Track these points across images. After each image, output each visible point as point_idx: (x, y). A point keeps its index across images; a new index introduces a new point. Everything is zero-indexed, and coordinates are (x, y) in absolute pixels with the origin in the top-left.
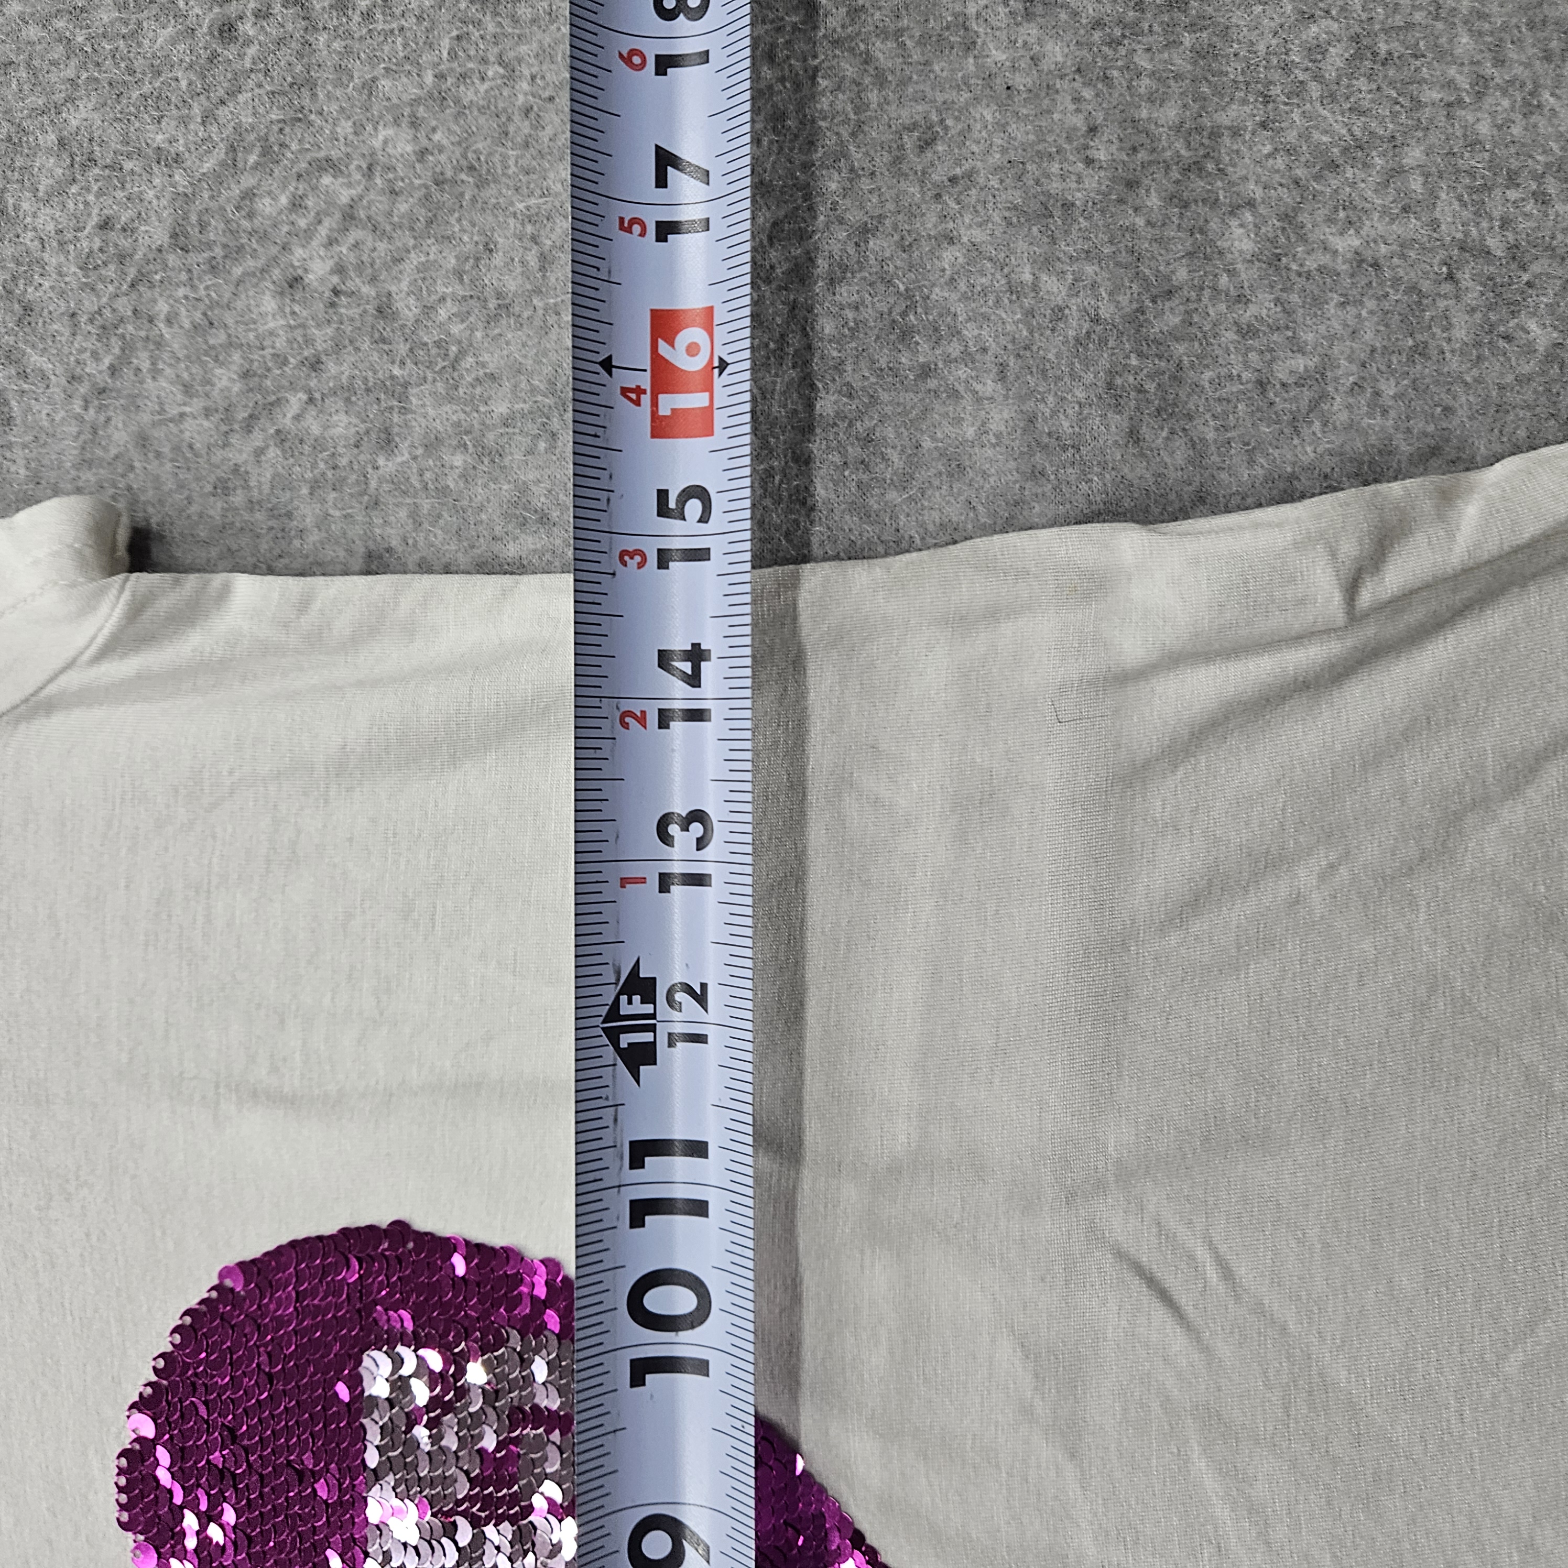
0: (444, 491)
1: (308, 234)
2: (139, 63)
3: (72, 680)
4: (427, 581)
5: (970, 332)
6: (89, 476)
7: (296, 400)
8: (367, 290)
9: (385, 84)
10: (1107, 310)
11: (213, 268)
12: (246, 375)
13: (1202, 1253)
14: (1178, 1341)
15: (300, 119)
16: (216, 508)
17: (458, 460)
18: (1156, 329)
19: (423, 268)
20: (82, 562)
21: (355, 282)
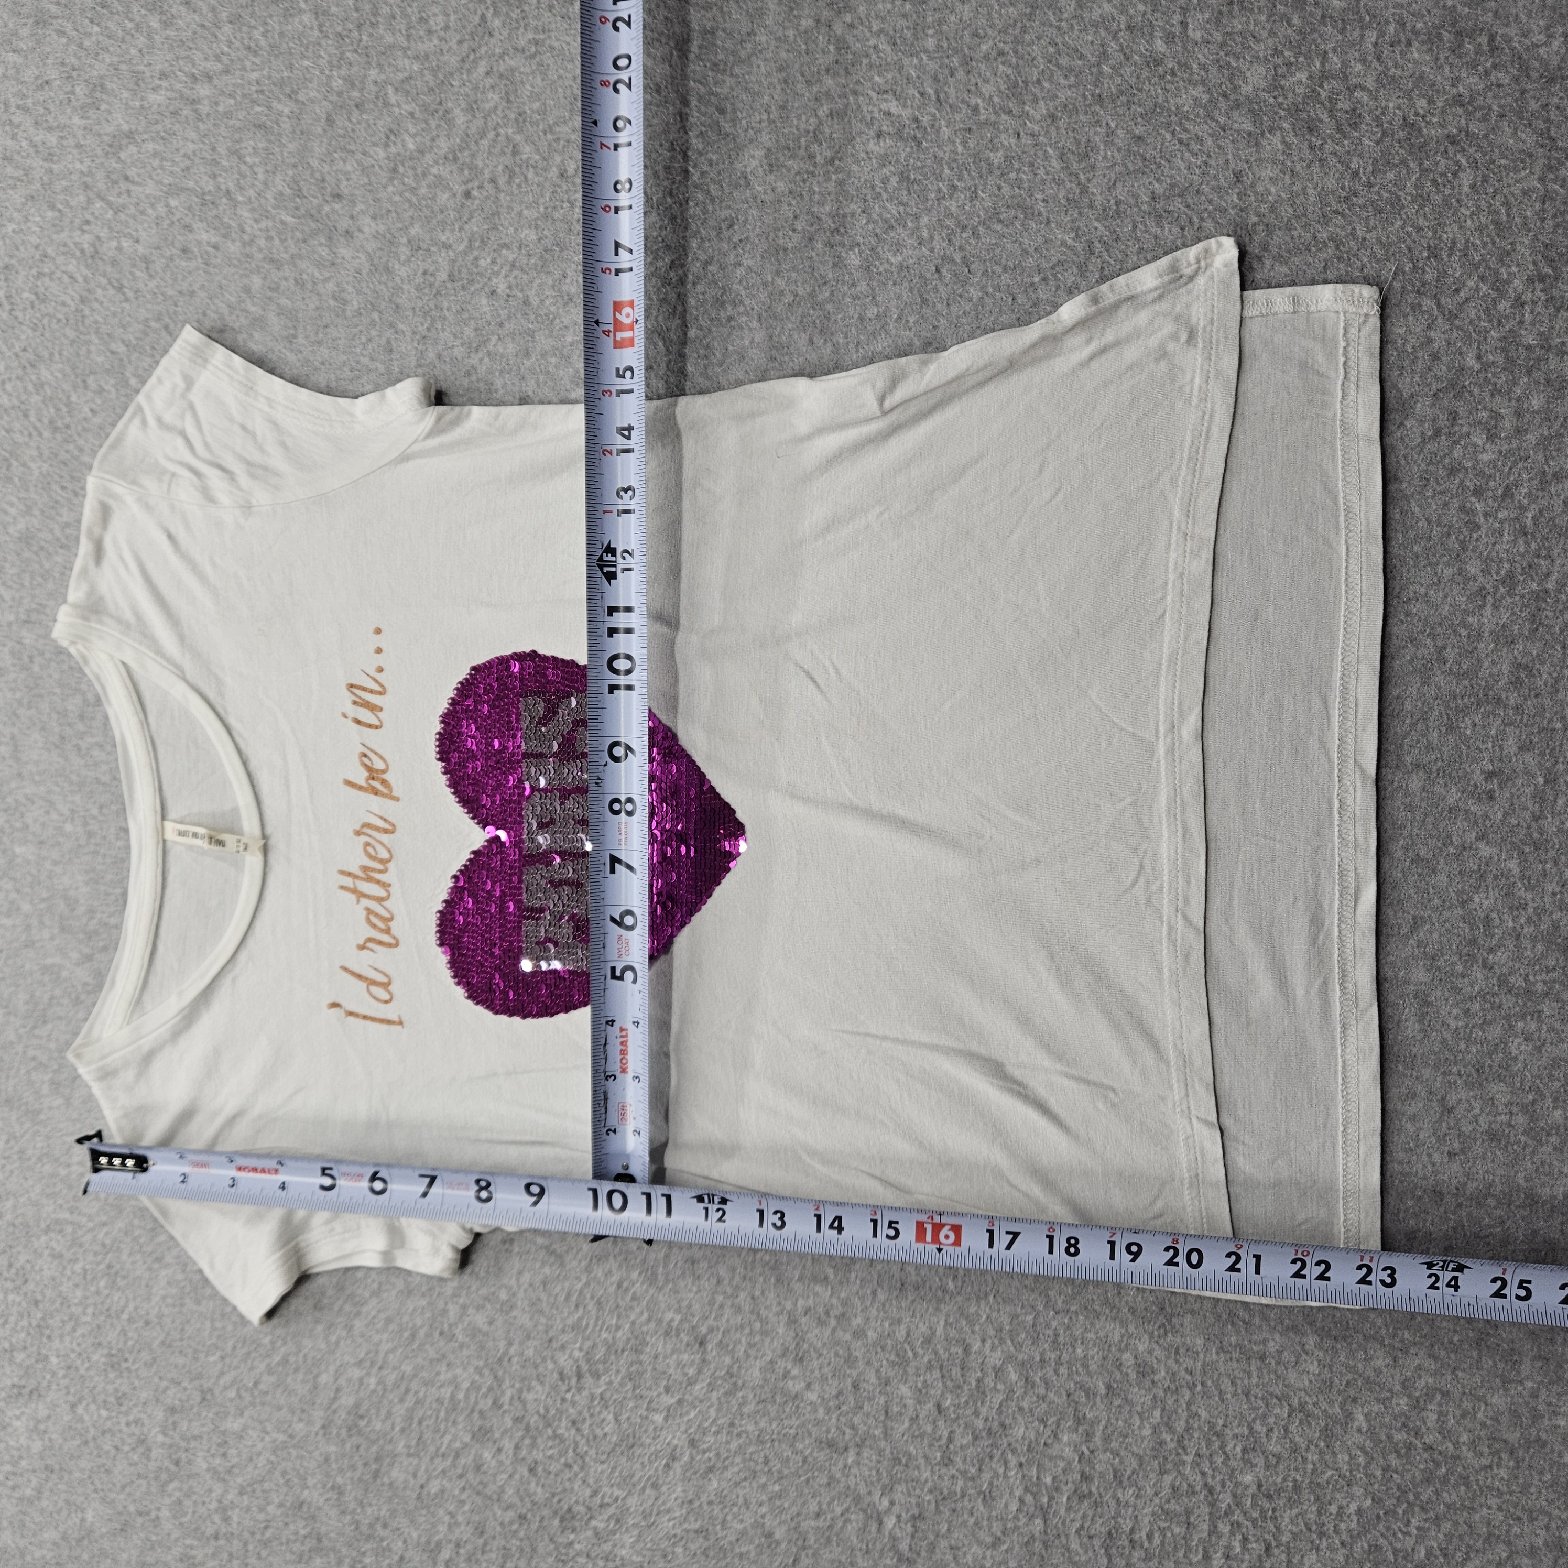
0: (548, 373)
1: (497, 274)
2: (436, 209)
3: (417, 447)
4: (540, 408)
5: (747, 302)
6: (420, 371)
7: (494, 339)
8: (520, 295)
9: (526, 212)
10: (801, 291)
11: (464, 288)
12: (476, 330)
13: (828, 664)
14: (818, 697)
15: (495, 228)
16: (465, 382)
17: (553, 360)
18: (820, 298)
19: (540, 285)
20: (420, 403)
21: (516, 292)
